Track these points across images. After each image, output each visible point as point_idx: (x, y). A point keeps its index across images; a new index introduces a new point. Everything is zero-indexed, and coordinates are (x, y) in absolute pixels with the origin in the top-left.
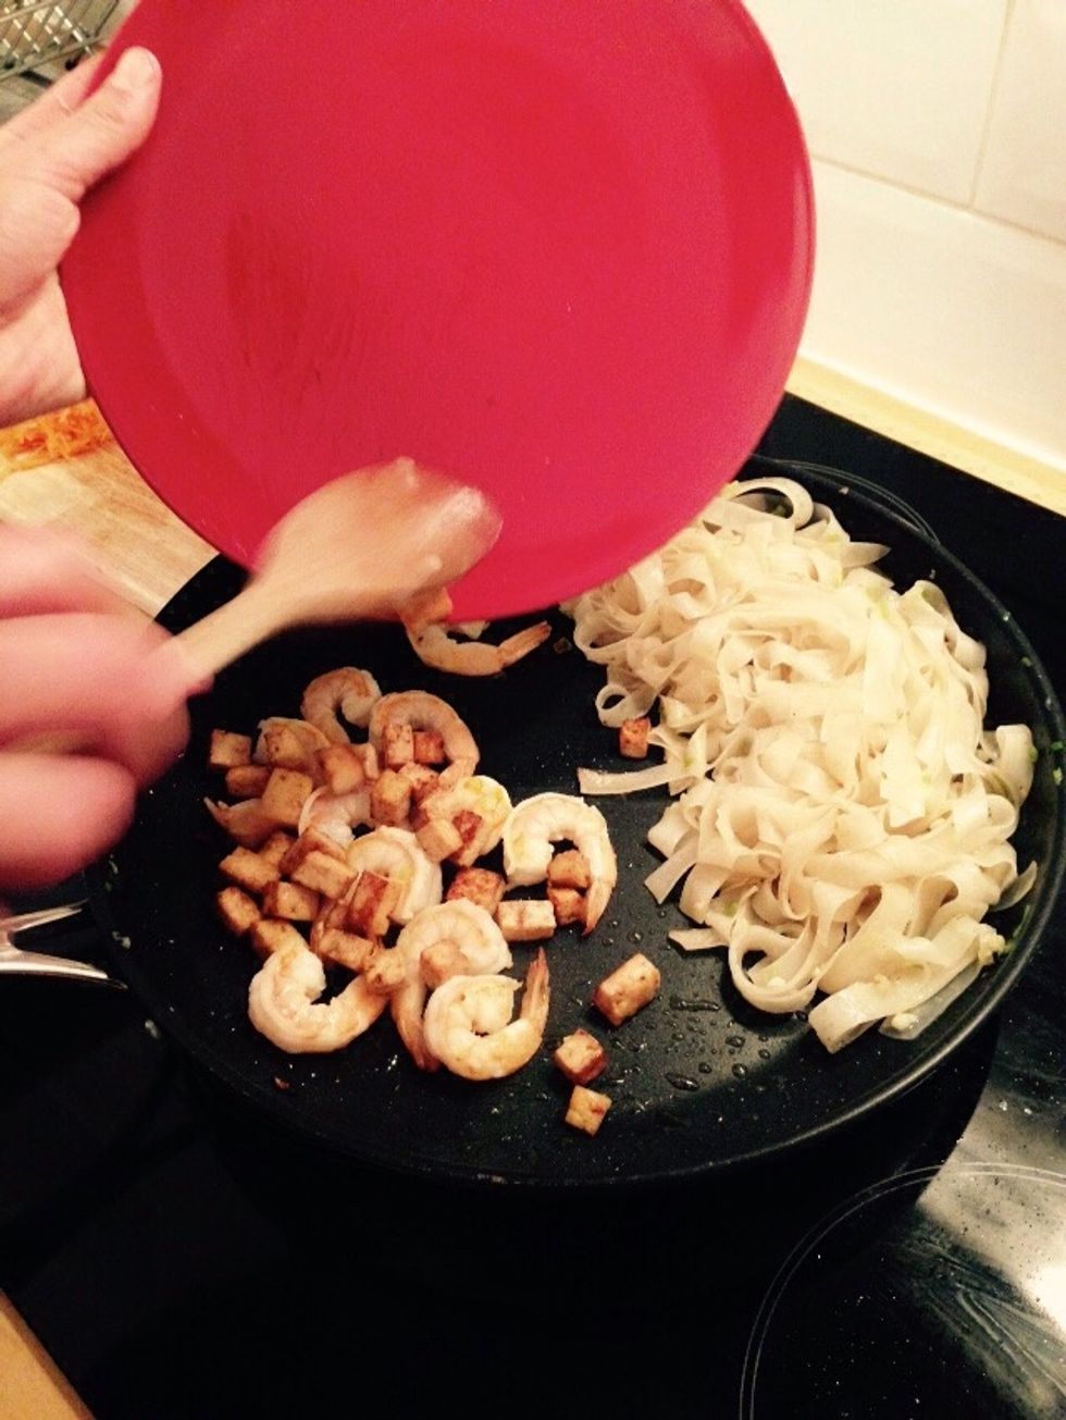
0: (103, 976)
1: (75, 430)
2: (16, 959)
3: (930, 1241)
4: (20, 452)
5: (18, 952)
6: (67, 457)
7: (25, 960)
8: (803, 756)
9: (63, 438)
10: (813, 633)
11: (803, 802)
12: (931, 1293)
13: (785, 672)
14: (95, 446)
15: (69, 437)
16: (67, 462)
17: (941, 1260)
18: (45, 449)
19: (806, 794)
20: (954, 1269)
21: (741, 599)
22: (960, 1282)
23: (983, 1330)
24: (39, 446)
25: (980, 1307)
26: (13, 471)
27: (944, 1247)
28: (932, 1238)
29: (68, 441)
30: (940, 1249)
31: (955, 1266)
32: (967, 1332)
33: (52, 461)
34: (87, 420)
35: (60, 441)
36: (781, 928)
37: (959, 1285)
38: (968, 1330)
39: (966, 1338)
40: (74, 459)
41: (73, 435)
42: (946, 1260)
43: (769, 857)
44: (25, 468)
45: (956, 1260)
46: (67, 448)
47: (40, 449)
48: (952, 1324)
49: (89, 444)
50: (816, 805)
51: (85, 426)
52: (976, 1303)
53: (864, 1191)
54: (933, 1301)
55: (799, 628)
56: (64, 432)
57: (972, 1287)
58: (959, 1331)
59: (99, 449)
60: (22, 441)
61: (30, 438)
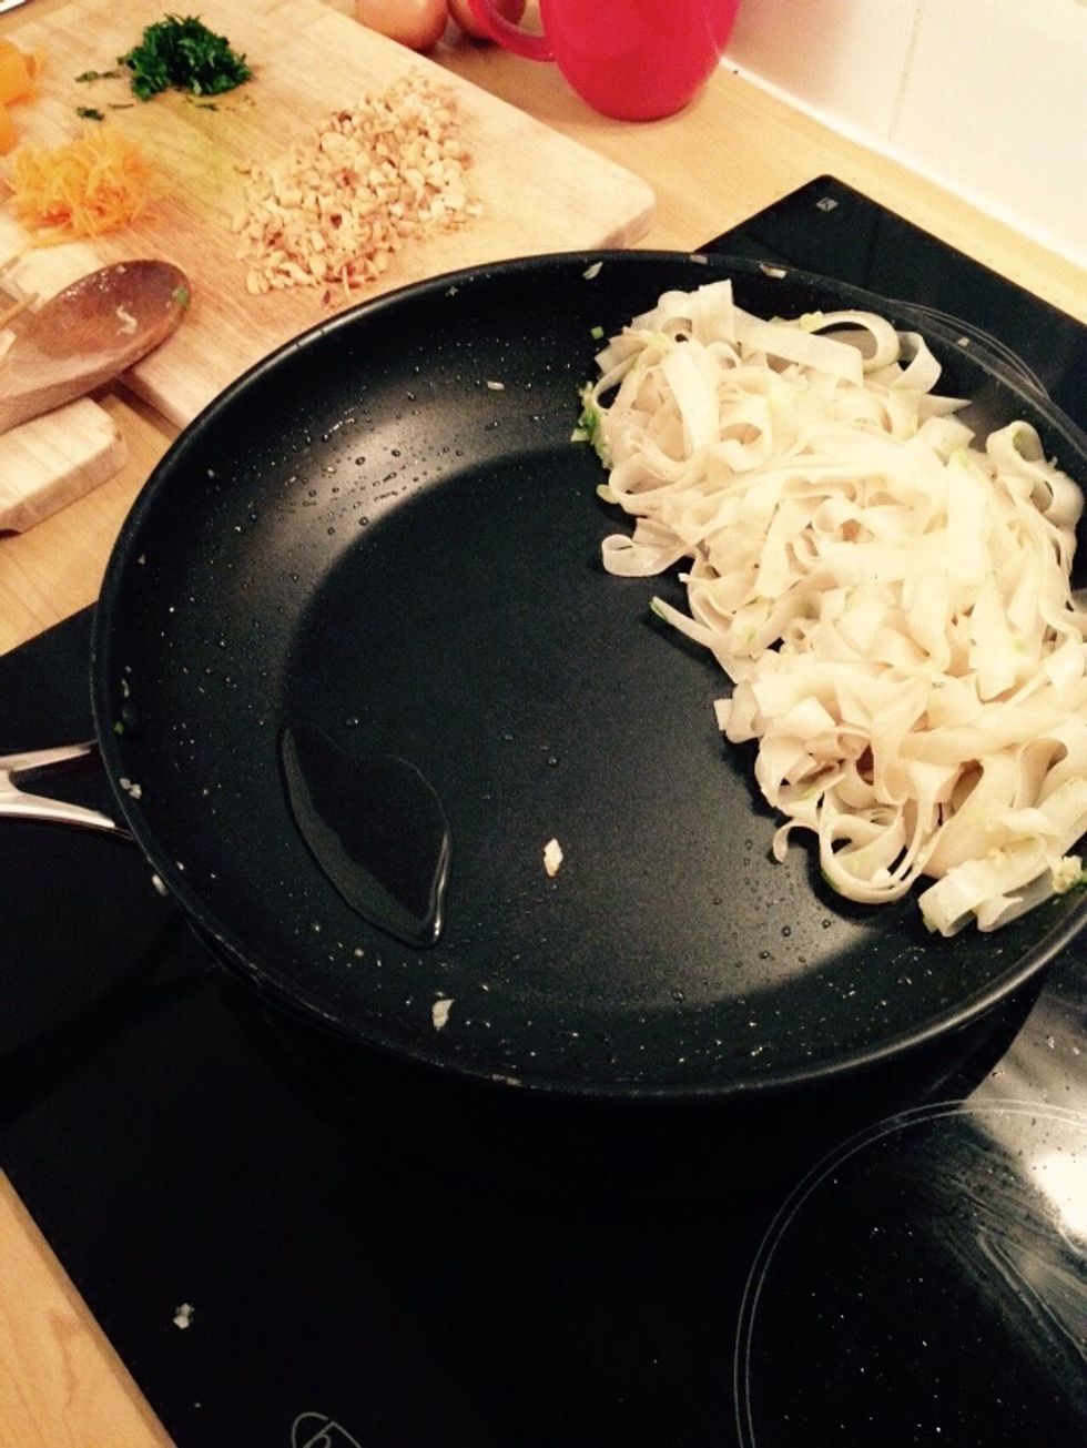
0: (109, 824)
1: (103, 205)
2: (16, 801)
3: (954, 1177)
4: (45, 226)
5: (19, 794)
6: (94, 236)
7: (29, 802)
8: (885, 624)
9: (88, 213)
10: (882, 490)
11: (887, 674)
12: (950, 1233)
13: (850, 531)
14: (123, 225)
15: (96, 213)
16: (94, 241)
17: (965, 1199)
18: (70, 225)
19: (889, 666)
20: (978, 1210)
21: (798, 451)
22: (983, 1224)
23: (1002, 1277)
24: (63, 221)
25: (1002, 1253)
26: (35, 248)
27: (969, 1185)
28: (958, 1175)
29: (95, 218)
30: (963, 1186)
31: (980, 1208)
32: (985, 1277)
33: (77, 239)
34: (117, 195)
35: (85, 216)
36: (869, 814)
37: (981, 1228)
38: (986, 1275)
39: (984, 1284)
40: (101, 238)
41: (101, 211)
42: (971, 1199)
43: (851, 736)
44: (48, 245)
45: (981, 1201)
46: (95, 224)
47: (65, 224)
48: (970, 1268)
49: (118, 222)
50: (900, 678)
51: (115, 201)
52: (997, 1248)
53: (889, 1119)
54: (951, 1241)
55: (864, 483)
56: (90, 208)
57: (994, 1230)
58: (976, 1275)
59: (129, 229)
60: (45, 214)
61: (55, 212)
